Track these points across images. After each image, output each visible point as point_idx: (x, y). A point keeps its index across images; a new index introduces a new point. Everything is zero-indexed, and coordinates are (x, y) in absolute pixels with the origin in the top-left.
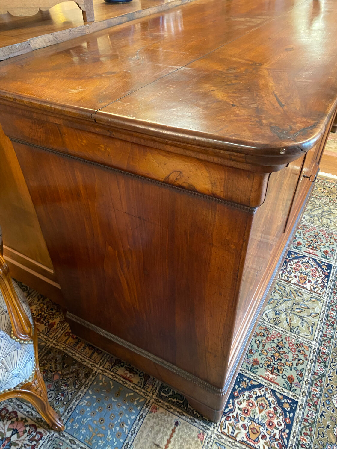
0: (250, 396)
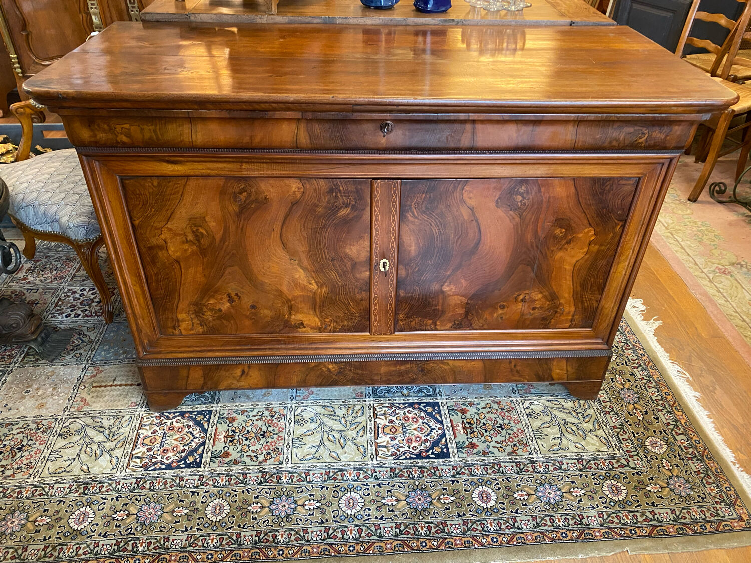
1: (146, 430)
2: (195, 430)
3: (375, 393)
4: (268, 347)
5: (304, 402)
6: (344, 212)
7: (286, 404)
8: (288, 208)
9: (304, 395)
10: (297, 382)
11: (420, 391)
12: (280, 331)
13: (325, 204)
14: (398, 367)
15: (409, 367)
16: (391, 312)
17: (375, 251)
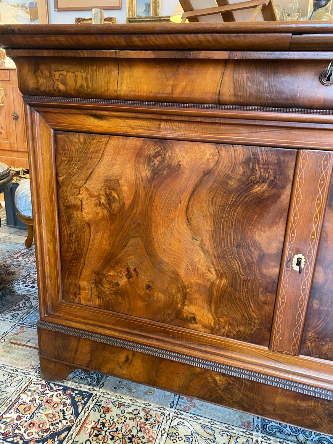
0: (65, 405)
1: (28, 395)
2: (68, 410)
3: (264, 427)
4: (155, 337)
5: (184, 413)
6: (259, 189)
7: (164, 409)
9: (185, 405)
10: (179, 387)
12: (171, 321)
13: (239, 177)
14: (298, 402)
15: (313, 405)
16: (299, 326)
17: (289, 242)
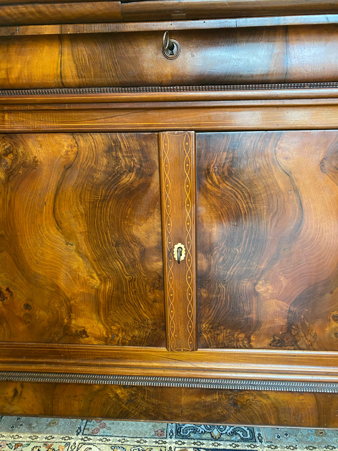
3: (178, 432)
4: (44, 361)
5: (91, 437)
6: (127, 179)
7: (70, 439)
8: (61, 174)
9: (94, 428)
10: (80, 410)
11: (234, 433)
12: (59, 339)
13: (103, 168)
14: (203, 398)
15: (217, 398)
16: (192, 319)
17: (167, 232)
